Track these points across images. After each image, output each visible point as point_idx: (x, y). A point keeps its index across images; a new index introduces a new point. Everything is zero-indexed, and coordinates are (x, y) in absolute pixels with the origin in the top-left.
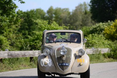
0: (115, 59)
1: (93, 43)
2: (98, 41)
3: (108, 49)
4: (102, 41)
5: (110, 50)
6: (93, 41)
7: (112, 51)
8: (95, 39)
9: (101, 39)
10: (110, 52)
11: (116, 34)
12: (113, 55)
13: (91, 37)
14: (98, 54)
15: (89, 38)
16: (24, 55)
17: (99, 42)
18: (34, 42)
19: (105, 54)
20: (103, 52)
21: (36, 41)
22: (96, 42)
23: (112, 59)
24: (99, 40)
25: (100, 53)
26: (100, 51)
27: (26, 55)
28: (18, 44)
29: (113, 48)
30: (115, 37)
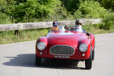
0: (106, 30)
1: (88, 10)
2: (93, 8)
3: (99, 19)
4: (97, 8)
5: (102, 20)
6: (88, 8)
7: (104, 22)
8: (90, 6)
9: (97, 6)
10: (102, 22)
11: (113, 1)
12: (105, 26)
13: (86, 4)
14: (89, 25)
15: (84, 5)
16: (7, 28)
17: (94, 10)
18: (25, 9)
19: (96, 25)
20: (94, 22)
21: (27, 9)
22: (91, 10)
23: (104, 30)
24: (95, 8)
25: (90, 24)
26: (91, 22)
27: (10, 28)
28: (9, 10)
29: (105, 18)
30: (112, 4)
